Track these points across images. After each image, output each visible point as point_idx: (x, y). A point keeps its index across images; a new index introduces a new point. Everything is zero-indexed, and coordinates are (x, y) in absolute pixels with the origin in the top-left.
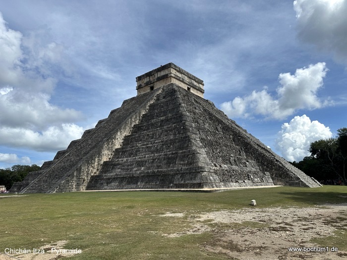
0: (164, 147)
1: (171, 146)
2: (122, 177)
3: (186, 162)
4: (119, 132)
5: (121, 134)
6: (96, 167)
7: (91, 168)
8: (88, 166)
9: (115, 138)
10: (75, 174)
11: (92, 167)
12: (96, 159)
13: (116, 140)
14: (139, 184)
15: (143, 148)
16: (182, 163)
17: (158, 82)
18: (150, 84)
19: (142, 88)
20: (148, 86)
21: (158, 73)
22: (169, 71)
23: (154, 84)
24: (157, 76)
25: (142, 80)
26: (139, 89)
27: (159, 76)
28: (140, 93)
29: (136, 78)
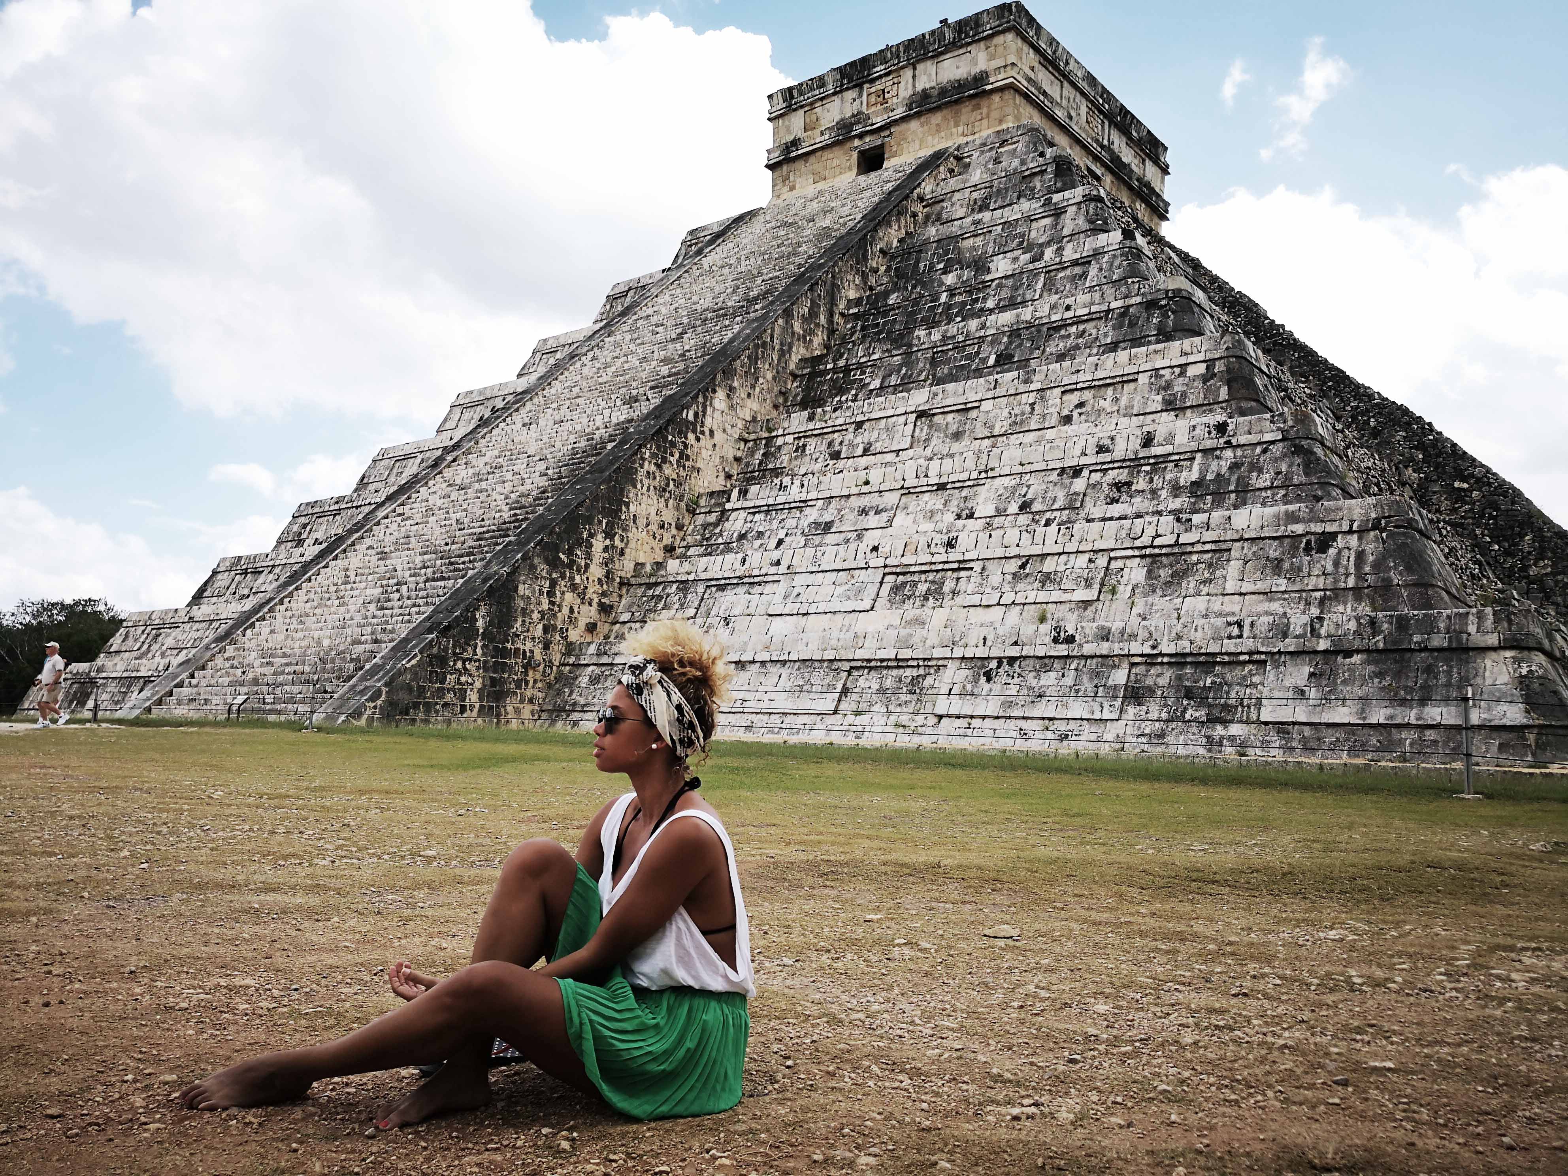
4: (721, 394)
5: (731, 407)
6: (593, 590)
7: (569, 596)
8: (553, 583)
9: (694, 426)
10: (480, 624)
11: (574, 587)
12: (599, 544)
13: (705, 441)
17: (914, 125)
18: (861, 136)
19: (806, 162)
20: (849, 145)
21: (920, 67)
22: (992, 58)
23: (887, 133)
24: (914, 86)
25: (807, 109)
26: (785, 168)
27: (928, 86)
28: (792, 188)
29: (770, 97)
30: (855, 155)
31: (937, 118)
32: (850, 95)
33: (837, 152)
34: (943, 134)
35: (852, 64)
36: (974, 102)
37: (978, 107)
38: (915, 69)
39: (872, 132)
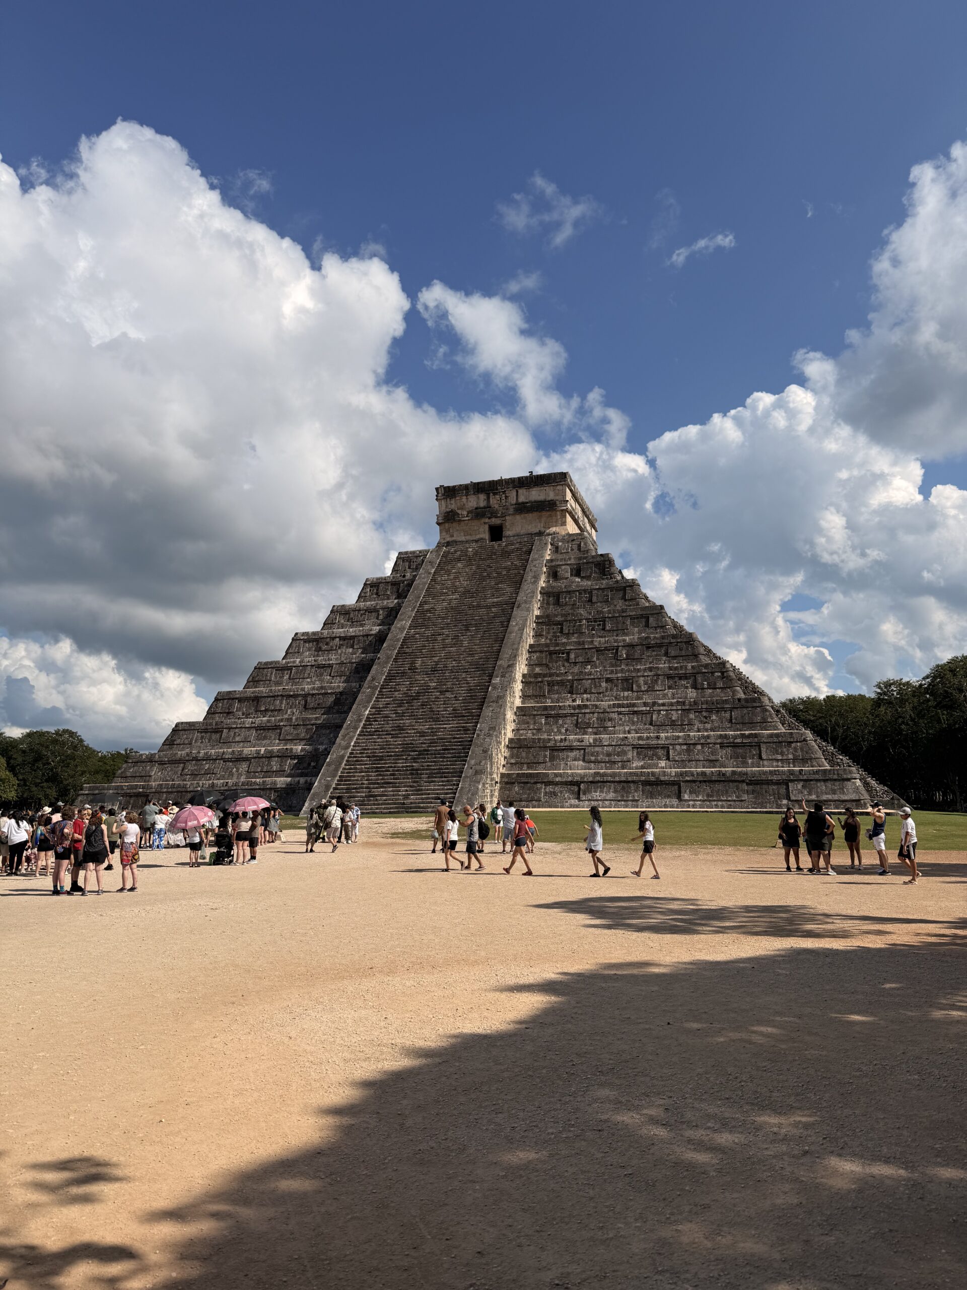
0: (692, 716)
1: (714, 717)
2: (620, 782)
3: (791, 756)
5: (519, 669)
6: (503, 751)
7: (500, 755)
11: (500, 751)
13: (516, 685)
14: (686, 797)
15: (620, 713)
16: (779, 757)
17: (518, 517)
18: (489, 518)
19: (459, 524)
20: (483, 520)
21: (520, 491)
22: (557, 495)
23: (503, 519)
24: (517, 499)
25: (457, 498)
26: (447, 525)
27: (525, 500)
28: (452, 536)
29: (437, 489)
30: (487, 527)
31: (530, 516)
32: (482, 497)
33: (476, 523)
34: (533, 525)
35: (484, 483)
36: (549, 513)
37: (550, 516)
38: (517, 492)
39: (496, 517)
